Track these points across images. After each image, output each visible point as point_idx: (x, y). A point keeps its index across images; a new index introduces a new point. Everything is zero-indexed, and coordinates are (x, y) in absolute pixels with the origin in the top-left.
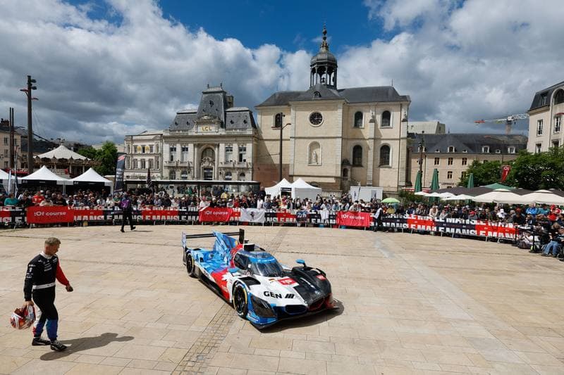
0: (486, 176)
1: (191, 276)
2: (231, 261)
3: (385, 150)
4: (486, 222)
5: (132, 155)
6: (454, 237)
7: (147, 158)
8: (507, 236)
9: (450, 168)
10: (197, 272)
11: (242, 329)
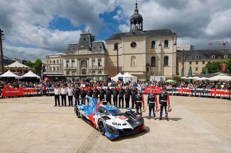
0: (214, 69)
1: (78, 117)
2: (96, 109)
3: (166, 58)
4: (215, 90)
5: (49, 65)
6: (200, 97)
7: (56, 66)
8: (225, 96)
9: (197, 66)
10: (81, 116)
11: (103, 140)
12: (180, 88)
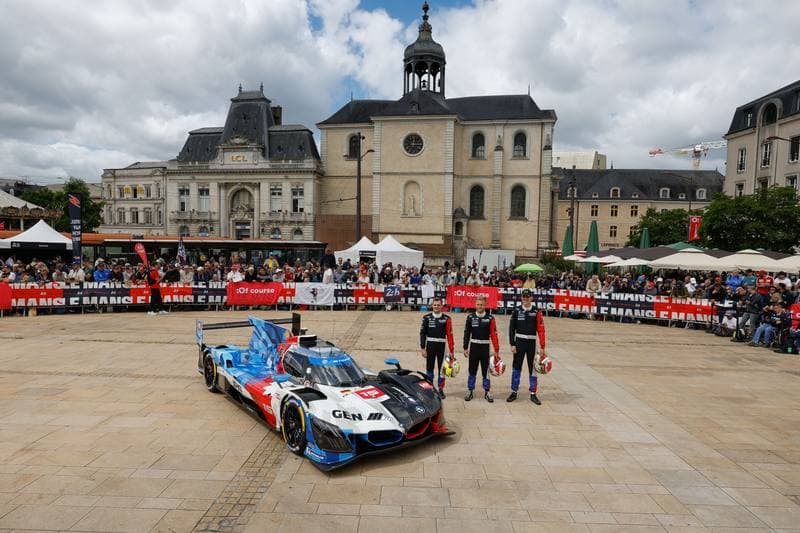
0: (663, 231)
1: (210, 391)
2: (278, 363)
3: (519, 192)
4: (670, 299)
5: (115, 201)
6: (623, 322)
7: (141, 206)
8: (699, 317)
9: (614, 221)
10: (222, 385)
11: (295, 475)
12: (562, 293)
